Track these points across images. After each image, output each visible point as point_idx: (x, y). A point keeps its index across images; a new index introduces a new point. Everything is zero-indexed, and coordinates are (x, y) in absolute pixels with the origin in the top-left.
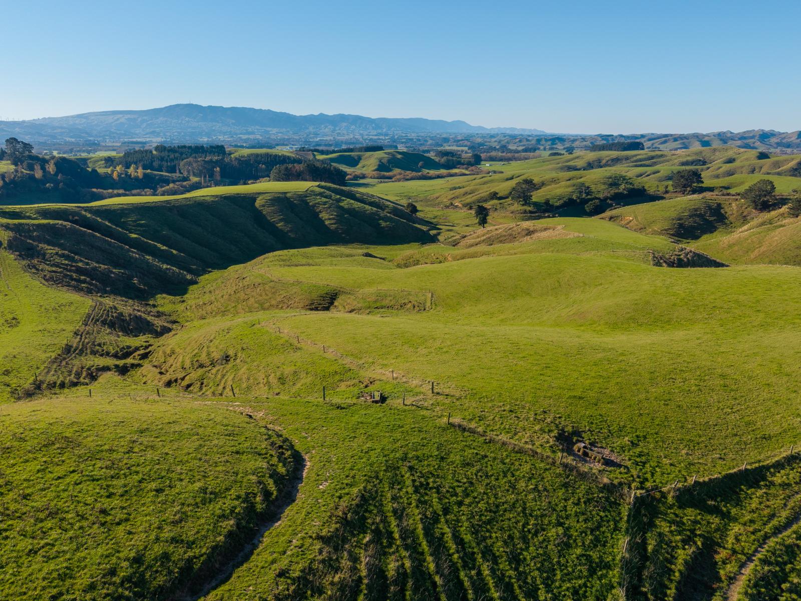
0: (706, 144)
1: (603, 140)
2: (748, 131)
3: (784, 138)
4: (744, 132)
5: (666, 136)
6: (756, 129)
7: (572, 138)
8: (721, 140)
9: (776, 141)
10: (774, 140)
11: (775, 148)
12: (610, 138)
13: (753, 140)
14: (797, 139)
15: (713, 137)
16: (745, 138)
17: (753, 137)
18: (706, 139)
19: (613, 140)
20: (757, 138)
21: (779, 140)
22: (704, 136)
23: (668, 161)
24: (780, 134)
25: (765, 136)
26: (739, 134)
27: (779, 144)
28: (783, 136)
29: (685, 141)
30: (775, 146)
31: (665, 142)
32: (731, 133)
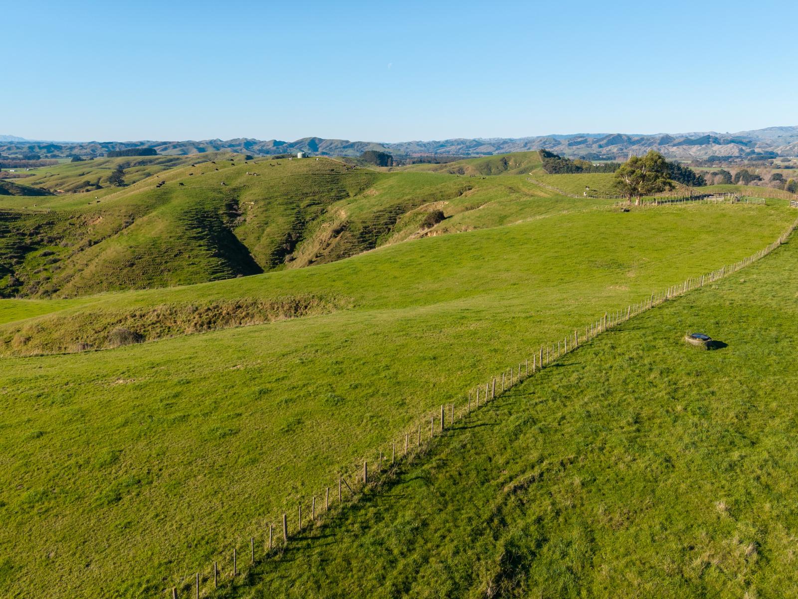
0: (201, 150)
1: (103, 147)
2: (234, 140)
3: (264, 146)
4: (232, 140)
5: (165, 143)
6: (241, 138)
7: (69, 146)
8: (214, 147)
9: (258, 148)
10: (256, 148)
11: (257, 154)
12: (110, 146)
13: (239, 148)
14: (274, 146)
15: (206, 145)
16: (233, 146)
17: (239, 145)
18: (201, 146)
19: (113, 147)
20: (243, 146)
21: (260, 148)
22: (200, 143)
23: (184, 162)
24: (260, 142)
25: (249, 144)
26: (227, 142)
27: (260, 151)
28: (263, 144)
29: (183, 148)
30: (258, 152)
31: (165, 149)
32: (221, 141)
